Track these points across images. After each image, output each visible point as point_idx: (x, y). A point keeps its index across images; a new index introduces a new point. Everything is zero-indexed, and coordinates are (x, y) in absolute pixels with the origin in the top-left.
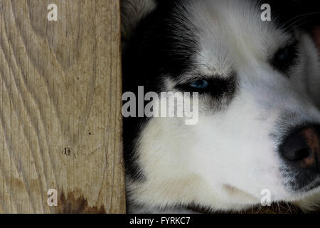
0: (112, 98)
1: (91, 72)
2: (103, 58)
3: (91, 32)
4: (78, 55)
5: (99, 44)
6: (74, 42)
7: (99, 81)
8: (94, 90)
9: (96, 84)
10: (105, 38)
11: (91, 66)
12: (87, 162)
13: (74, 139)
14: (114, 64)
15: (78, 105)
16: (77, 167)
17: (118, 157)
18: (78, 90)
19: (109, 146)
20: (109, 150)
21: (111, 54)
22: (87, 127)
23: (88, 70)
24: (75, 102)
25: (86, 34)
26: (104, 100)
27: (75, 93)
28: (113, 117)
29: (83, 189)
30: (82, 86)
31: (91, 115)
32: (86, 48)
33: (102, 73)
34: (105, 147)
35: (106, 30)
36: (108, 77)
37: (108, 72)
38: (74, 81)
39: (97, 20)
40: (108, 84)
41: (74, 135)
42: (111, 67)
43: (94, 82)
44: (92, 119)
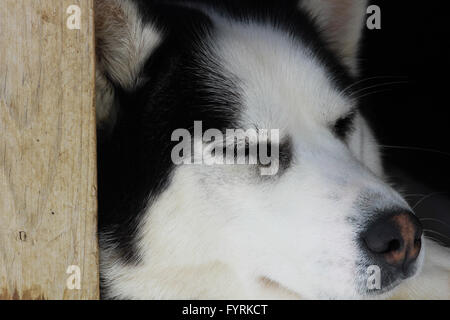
0: (83, 166)
1: (56, 131)
2: (71, 113)
3: (56, 80)
4: (38, 109)
5: (65, 96)
6: (33, 93)
7: (65, 145)
8: (59, 156)
9: (62, 148)
10: (75, 89)
11: (56, 123)
12: (48, 250)
13: (32, 220)
14: (85, 122)
15: (37, 176)
16: (36, 257)
17: (89, 243)
18: (38, 155)
19: (78, 230)
20: (78, 235)
21: (81, 109)
22: (49, 205)
23: (52, 129)
24: (34, 171)
25: (48, 82)
26: (73, 169)
27: (34, 158)
28: (83, 191)
29: (43, 286)
30: (43, 150)
31: (54, 189)
32: (48, 101)
33: (69, 134)
34: (73, 231)
35: (75, 78)
36: (78, 139)
37: (78, 133)
38: (32, 144)
39: (64, 65)
40: (78, 149)
41: (32, 216)
42: (81, 125)
43: (58, 146)
44: (55, 193)
